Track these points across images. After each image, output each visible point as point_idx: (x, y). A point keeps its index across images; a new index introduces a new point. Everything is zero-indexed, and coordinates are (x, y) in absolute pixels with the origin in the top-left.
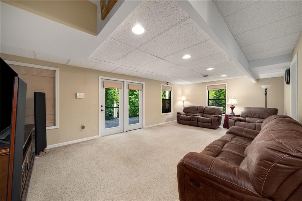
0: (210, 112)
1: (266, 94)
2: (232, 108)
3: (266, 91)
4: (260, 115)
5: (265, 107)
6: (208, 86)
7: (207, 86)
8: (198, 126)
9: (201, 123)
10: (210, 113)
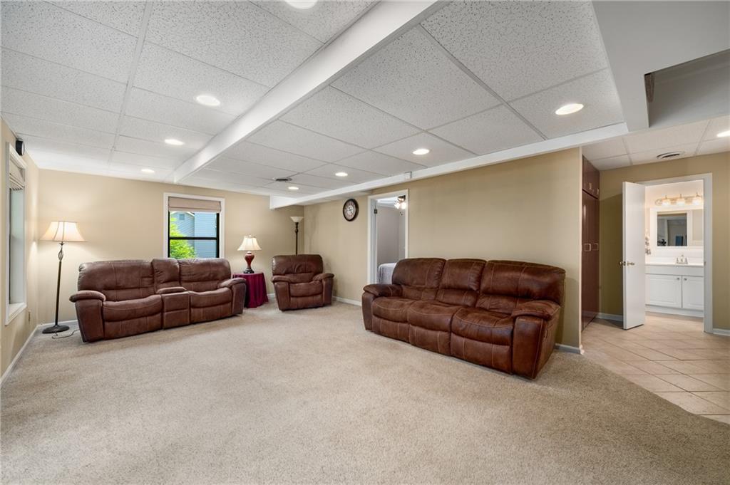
0: (202, 274)
1: (297, 232)
2: (249, 259)
3: (297, 227)
4: (307, 267)
5: (295, 254)
6: (169, 197)
7: (166, 195)
8: (193, 322)
9: (201, 310)
10: (204, 276)
